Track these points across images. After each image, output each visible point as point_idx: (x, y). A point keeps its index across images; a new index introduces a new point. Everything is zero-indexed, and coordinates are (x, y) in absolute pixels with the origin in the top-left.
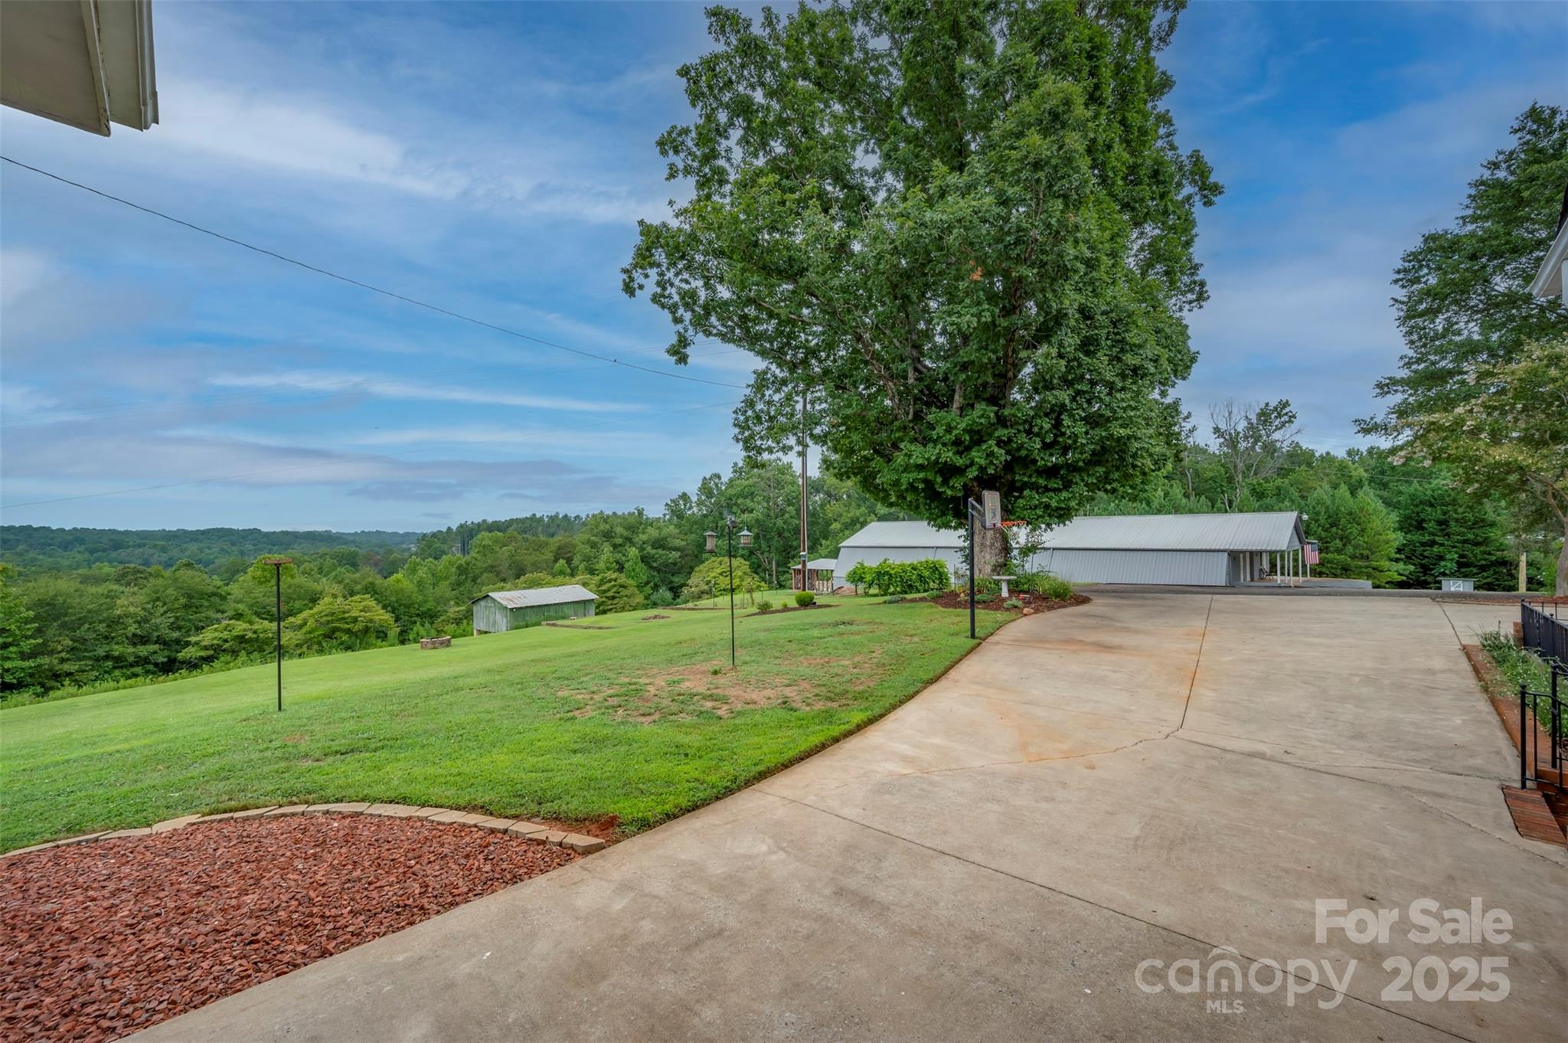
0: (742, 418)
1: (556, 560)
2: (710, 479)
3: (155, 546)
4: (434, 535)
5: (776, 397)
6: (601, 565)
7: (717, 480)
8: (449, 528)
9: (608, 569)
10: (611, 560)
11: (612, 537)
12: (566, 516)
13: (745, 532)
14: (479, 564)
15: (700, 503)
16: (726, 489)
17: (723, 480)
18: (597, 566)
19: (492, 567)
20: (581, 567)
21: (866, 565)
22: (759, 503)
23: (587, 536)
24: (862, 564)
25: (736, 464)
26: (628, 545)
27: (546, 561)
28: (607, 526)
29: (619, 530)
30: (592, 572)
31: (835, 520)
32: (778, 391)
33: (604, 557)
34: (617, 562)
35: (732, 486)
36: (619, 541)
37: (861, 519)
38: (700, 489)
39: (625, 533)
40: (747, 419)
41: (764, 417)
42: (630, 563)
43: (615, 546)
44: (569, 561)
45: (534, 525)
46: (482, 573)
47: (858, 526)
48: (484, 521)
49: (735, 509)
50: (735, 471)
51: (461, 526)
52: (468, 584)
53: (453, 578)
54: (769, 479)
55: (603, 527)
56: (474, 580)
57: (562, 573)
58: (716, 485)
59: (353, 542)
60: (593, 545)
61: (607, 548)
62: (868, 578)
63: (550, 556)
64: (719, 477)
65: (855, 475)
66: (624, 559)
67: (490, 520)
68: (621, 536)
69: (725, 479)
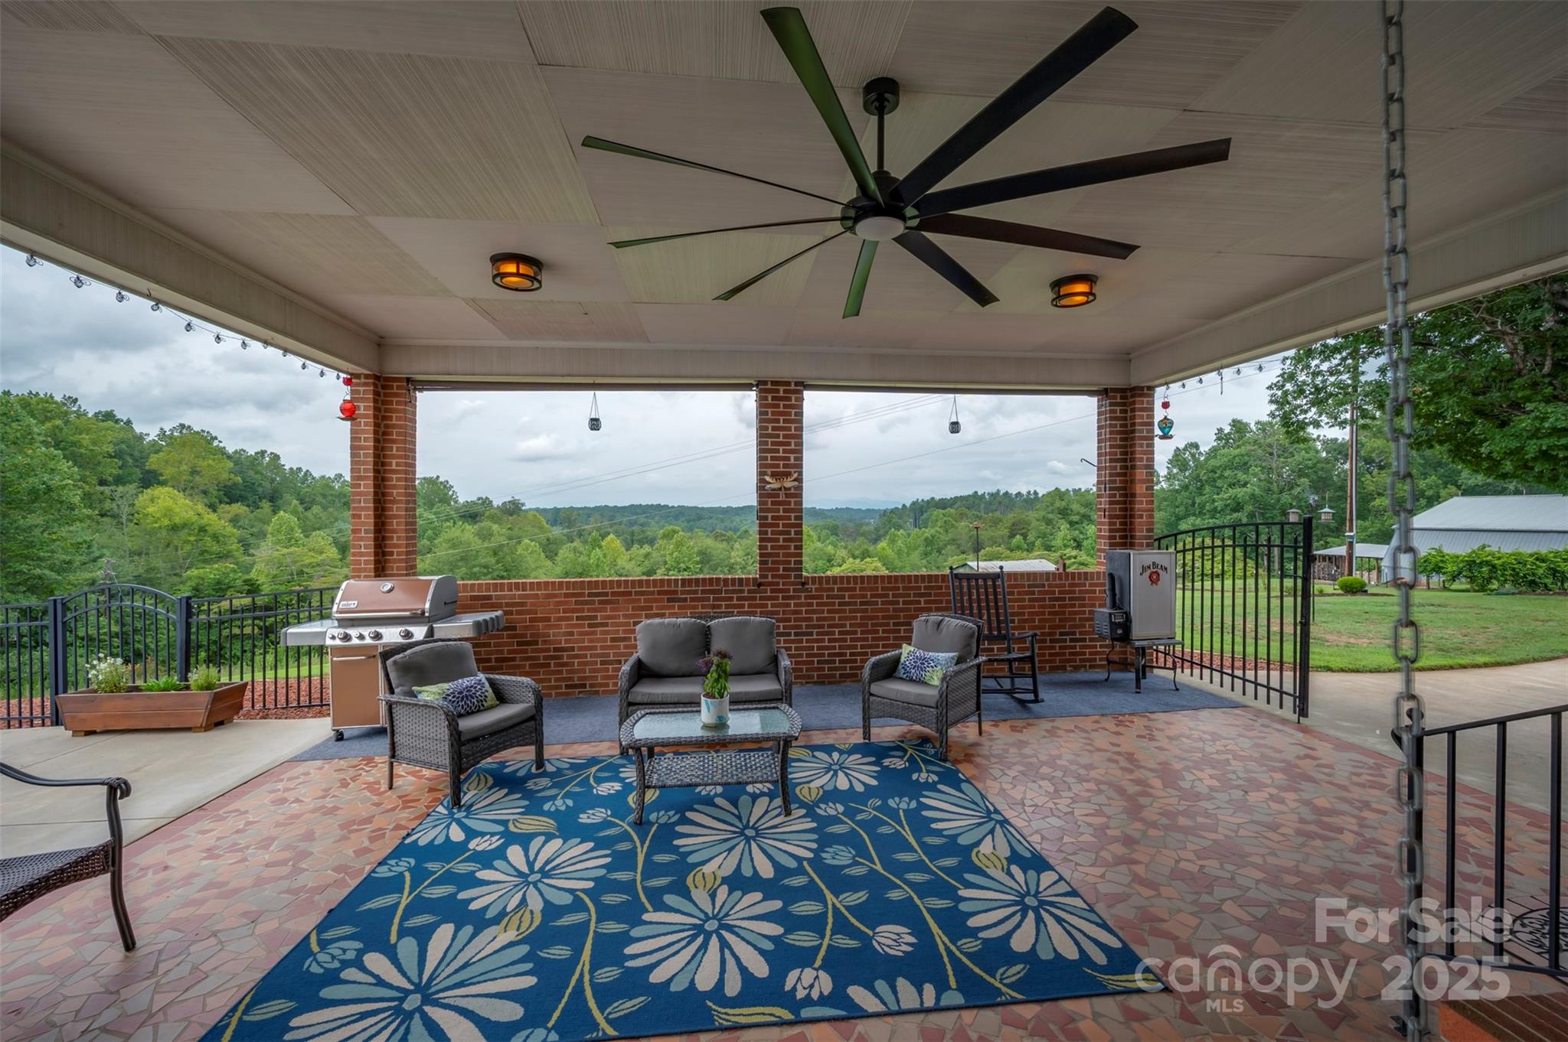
0: (1279, 393)
1: (1012, 536)
2: (1185, 449)
3: (717, 519)
4: (892, 511)
5: (1325, 366)
6: (1058, 542)
7: (1194, 451)
8: (904, 505)
9: (1066, 546)
10: (1069, 537)
11: (1067, 514)
12: (1007, 493)
13: (1327, 510)
14: (943, 537)
15: (1169, 477)
16: (1207, 460)
17: (1202, 449)
18: (1053, 543)
19: (954, 540)
20: (1038, 543)
21: (1445, 551)
22: (1255, 475)
23: (1043, 513)
24: (1439, 551)
25: (1220, 430)
26: (1086, 522)
27: (1002, 537)
28: (1064, 503)
29: (1075, 507)
30: (1048, 548)
31: (1379, 494)
32: (1327, 359)
33: (1061, 534)
34: (1075, 540)
35: (1215, 457)
36: (1076, 518)
37: (1429, 493)
38: (1170, 462)
39: (1083, 511)
40: (1286, 393)
41: (1308, 389)
42: (1089, 541)
43: (1072, 524)
44: (1025, 536)
45: (977, 501)
46: (946, 545)
47: (1423, 502)
48: (933, 499)
49: (1219, 483)
50: (1219, 439)
51: (914, 503)
52: (935, 554)
53: (922, 549)
54: (1270, 446)
55: (1058, 504)
56: (939, 551)
57: (1019, 548)
58: (1193, 455)
59: (831, 517)
60: (1049, 522)
61: (1064, 526)
62: (1451, 568)
63: (1006, 532)
64: (1197, 446)
65: (1441, 443)
66: (1081, 536)
67: (937, 498)
68: (1078, 514)
69: (1204, 449)
